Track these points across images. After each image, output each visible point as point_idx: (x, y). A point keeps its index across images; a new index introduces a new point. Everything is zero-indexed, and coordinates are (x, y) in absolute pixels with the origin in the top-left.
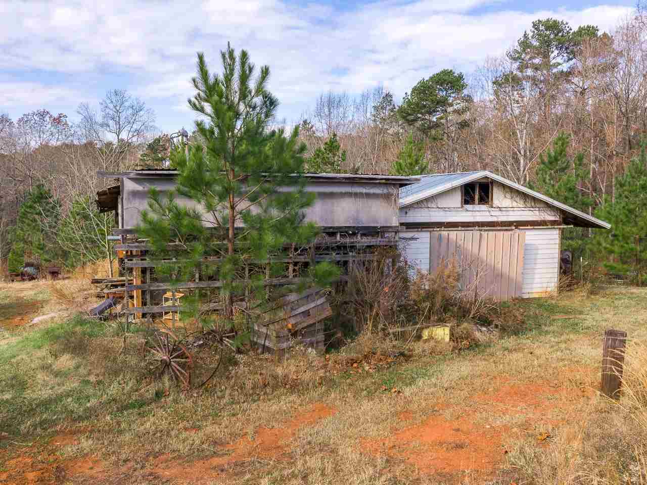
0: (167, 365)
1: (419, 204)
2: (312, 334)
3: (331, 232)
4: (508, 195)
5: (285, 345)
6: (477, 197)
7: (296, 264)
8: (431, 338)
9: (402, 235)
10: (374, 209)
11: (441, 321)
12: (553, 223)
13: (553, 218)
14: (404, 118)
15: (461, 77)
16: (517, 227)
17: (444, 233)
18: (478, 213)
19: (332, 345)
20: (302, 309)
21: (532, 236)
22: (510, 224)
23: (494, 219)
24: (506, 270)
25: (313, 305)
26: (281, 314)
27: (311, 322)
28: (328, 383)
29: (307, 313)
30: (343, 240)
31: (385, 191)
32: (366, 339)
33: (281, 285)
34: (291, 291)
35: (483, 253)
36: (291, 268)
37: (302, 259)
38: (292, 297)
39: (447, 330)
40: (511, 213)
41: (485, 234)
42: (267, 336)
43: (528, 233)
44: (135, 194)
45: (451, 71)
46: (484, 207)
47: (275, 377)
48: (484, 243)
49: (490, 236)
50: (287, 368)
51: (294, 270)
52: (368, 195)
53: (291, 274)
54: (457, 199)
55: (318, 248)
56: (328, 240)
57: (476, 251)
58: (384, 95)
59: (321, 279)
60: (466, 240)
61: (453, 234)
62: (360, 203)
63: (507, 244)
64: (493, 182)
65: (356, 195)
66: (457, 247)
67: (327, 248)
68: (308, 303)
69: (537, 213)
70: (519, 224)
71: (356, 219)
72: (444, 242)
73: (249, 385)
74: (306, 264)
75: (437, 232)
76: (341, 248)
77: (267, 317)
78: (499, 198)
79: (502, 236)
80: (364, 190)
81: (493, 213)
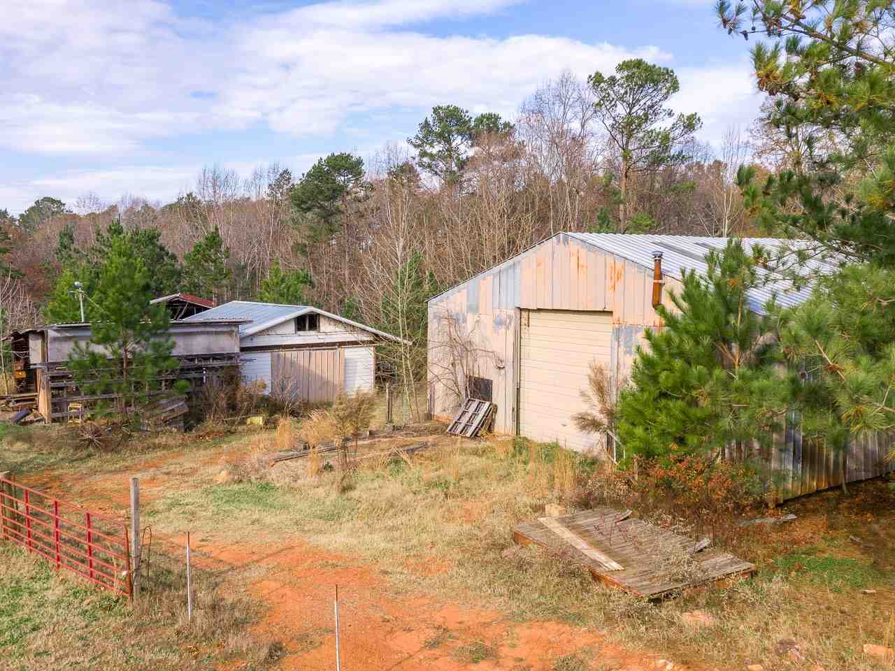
0: (91, 441)
1: (262, 333)
2: (176, 423)
3: (191, 358)
4: (332, 323)
5: (159, 429)
6: (307, 325)
7: (166, 381)
8: (251, 423)
9: (242, 357)
10: (221, 342)
11: (257, 414)
12: (371, 342)
13: (369, 339)
14: (299, 205)
15: (360, 162)
16: (339, 346)
17: (282, 353)
18: (309, 337)
19: (188, 428)
20: (170, 408)
21: (349, 353)
22: (333, 344)
23: (322, 341)
24: (331, 379)
25: (176, 406)
26: (157, 411)
27: (175, 415)
28: (184, 445)
29: (173, 410)
30: (200, 364)
31: (229, 329)
32: (210, 424)
33: (157, 395)
34: (163, 398)
35: (313, 367)
36: (163, 384)
37: (171, 377)
38: (163, 402)
39: (261, 418)
40: (335, 336)
41: (313, 352)
42: (149, 425)
43: (347, 350)
44: (55, 339)
45: (349, 155)
46: (312, 333)
47: (154, 444)
48: (313, 359)
49: (317, 354)
50: (162, 440)
51: (166, 385)
52: (217, 333)
53: (164, 388)
54: (292, 327)
55: (182, 370)
56: (188, 364)
57: (306, 365)
58: (281, 171)
59: (181, 390)
60: (300, 357)
61: (289, 354)
62: (212, 338)
63: (331, 360)
64: (319, 315)
65: (208, 333)
66: (292, 363)
67: (188, 370)
68: (173, 404)
69: (356, 335)
70: (341, 344)
71: (209, 349)
72: (282, 359)
73: (139, 448)
74: (173, 381)
75: (276, 352)
76: (199, 369)
77: (148, 414)
78: (324, 326)
79: (326, 354)
80: (214, 330)
81: (320, 337)
